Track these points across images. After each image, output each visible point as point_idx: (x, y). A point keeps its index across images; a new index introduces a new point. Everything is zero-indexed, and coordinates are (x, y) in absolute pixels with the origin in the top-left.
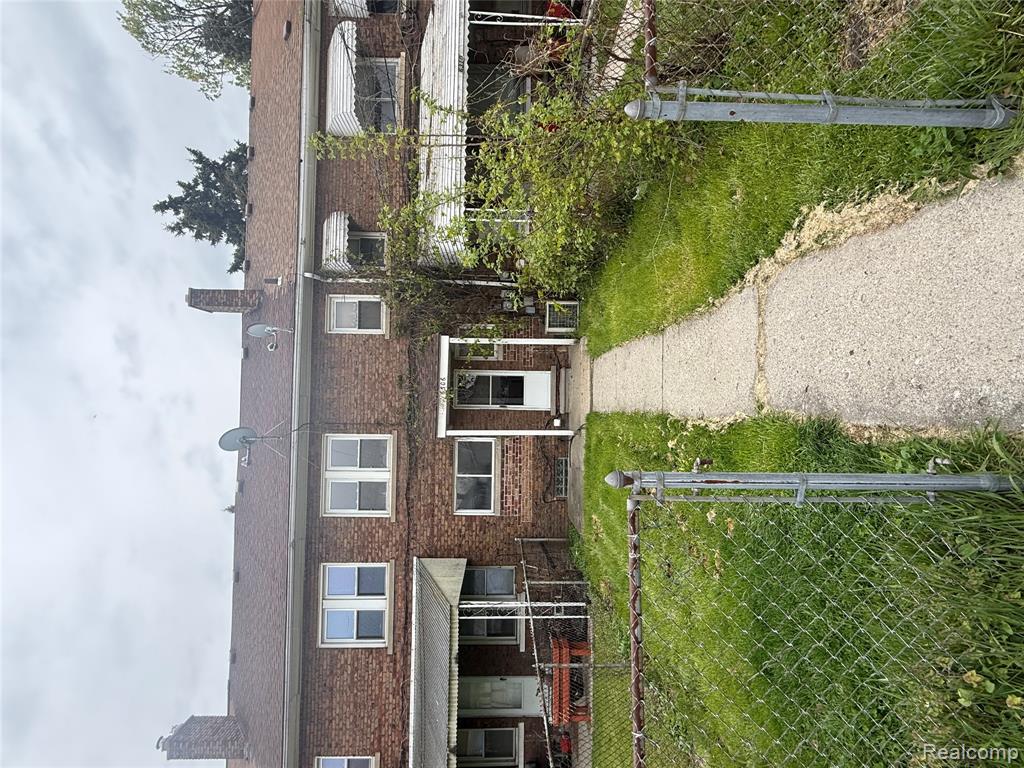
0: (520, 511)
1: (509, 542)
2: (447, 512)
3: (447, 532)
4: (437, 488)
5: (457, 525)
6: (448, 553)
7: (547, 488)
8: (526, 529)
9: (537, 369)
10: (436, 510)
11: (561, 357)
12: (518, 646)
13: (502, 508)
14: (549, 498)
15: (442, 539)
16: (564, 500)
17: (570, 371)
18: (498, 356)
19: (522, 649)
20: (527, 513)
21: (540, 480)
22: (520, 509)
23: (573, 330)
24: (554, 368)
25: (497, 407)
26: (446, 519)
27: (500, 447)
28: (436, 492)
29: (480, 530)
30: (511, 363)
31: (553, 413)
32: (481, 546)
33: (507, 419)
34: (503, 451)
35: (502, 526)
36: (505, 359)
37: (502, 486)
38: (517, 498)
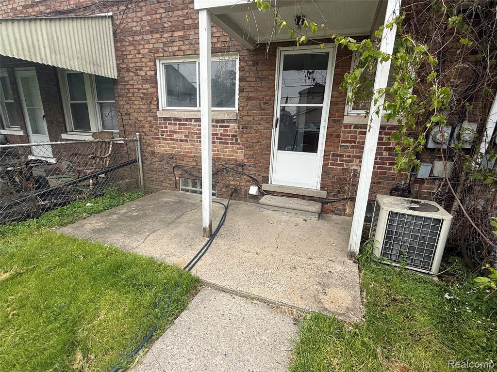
0: (164, 139)
1: (137, 126)
2: (157, 51)
3: (139, 53)
4: (180, 33)
5: (146, 66)
6: (120, 56)
7: (186, 171)
8: (149, 145)
9: (325, 172)
10: (158, 36)
11: (339, 205)
12: (66, 132)
13: (166, 119)
14: (178, 172)
15: (132, 48)
16: (176, 188)
17: (314, 218)
18: (352, 116)
19: (64, 136)
20: (163, 147)
21: (194, 164)
22: (166, 139)
23: (377, 253)
24: (324, 194)
25: (277, 114)
26: (150, 50)
27: (226, 117)
28: (176, 34)
29: (143, 94)
30: (339, 136)
31: (265, 187)
32: (130, 95)
33: (260, 128)
34: (223, 121)
35: (149, 119)
36: (346, 126)
37: (187, 120)
38: (175, 136)
